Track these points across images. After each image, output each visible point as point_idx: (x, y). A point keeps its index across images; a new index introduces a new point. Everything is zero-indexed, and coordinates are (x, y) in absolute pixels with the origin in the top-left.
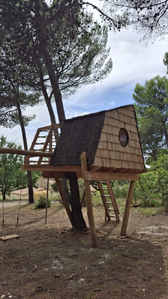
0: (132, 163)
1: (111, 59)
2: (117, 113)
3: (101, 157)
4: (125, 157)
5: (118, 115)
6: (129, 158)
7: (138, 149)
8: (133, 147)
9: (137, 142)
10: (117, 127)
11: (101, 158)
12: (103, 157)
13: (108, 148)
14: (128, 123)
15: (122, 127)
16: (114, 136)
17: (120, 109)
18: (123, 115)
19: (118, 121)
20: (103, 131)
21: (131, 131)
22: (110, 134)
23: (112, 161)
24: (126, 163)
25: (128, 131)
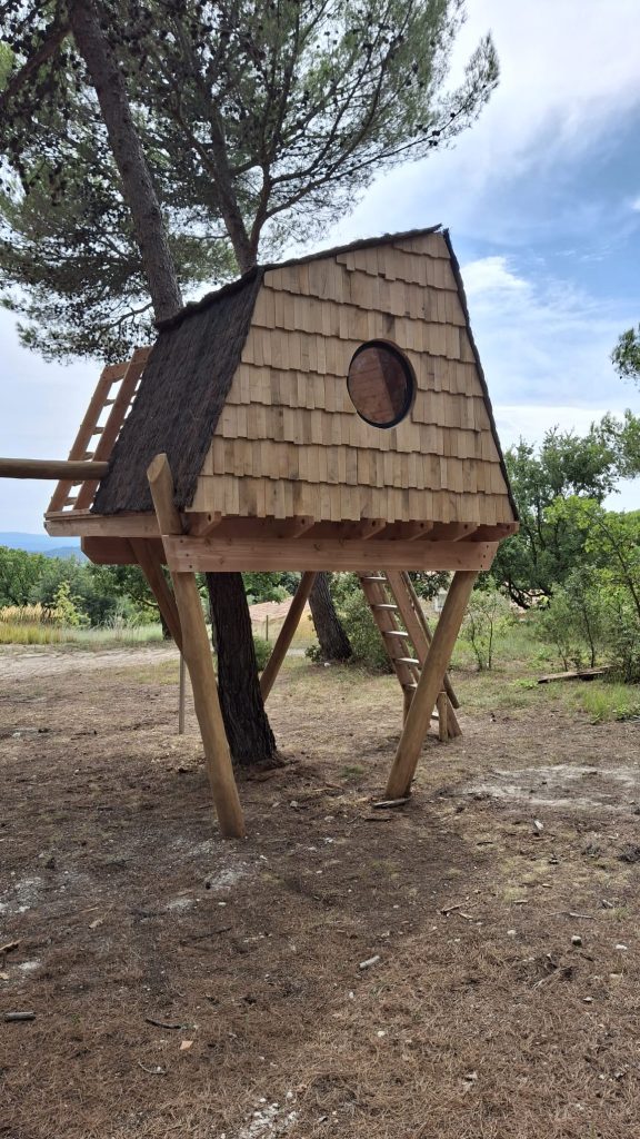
0: (429, 496)
1: (488, 41)
2: (339, 271)
3: (239, 473)
4: (390, 469)
5: (348, 284)
6: (418, 473)
7: (471, 435)
8: (441, 423)
9: (471, 403)
10: (337, 337)
11: (240, 478)
12: (250, 473)
13: (282, 435)
14: (407, 317)
15: (371, 338)
16: (319, 382)
17: (356, 253)
18: (378, 281)
19: (343, 311)
20: (247, 356)
21: (428, 353)
22: (294, 371)
23: (306, 490)
24: (399, 496)
25: (412, 351)
